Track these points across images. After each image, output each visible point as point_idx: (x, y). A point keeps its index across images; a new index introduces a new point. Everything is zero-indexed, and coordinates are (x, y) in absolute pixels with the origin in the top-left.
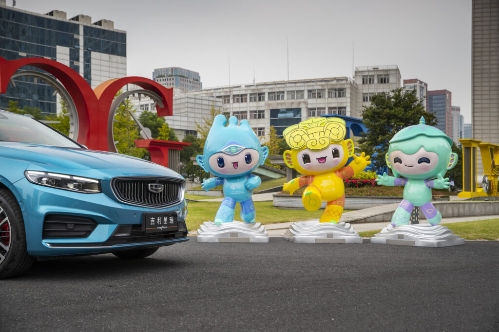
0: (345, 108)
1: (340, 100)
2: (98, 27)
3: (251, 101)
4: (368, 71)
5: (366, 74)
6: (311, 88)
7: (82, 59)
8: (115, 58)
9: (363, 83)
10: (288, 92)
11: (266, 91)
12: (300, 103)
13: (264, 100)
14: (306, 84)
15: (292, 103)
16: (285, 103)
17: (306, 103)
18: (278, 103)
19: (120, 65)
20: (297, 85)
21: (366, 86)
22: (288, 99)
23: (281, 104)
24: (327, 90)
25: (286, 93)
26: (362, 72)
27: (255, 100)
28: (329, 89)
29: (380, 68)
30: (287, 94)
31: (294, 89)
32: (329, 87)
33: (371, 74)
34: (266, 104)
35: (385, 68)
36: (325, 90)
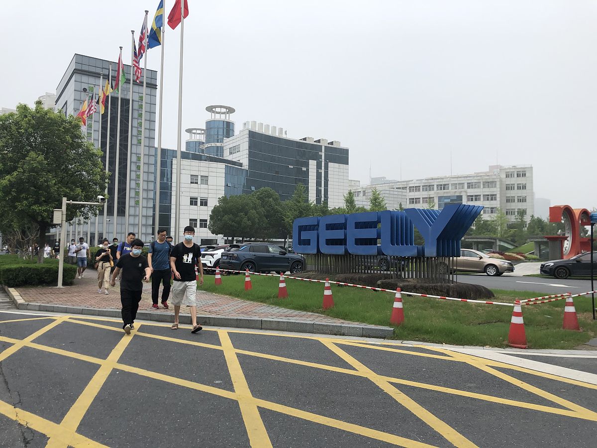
0: (496, 195)
1: (492, 189)
2: (330, 146)
3: (423, 191)
4: (510, 169)
5: (508, 171)
6: (469, 182)
7: (323, 168)
8: (342, 166)
9: (506, 177)
10: (452, 184)
11: (435, 184)
12: (461, 192)
13: (433, 190)
14: (466, 179)
15: (456, 192)
16: (450, 192)
17: (466, 192)
18: (444, 192)
19: (345, 171)
20: (459, 179)
21: (508, 179)
22: (452, 189)
23: (447, 193)
24: (482, 183)
25: (450, 185)
26: (505, 169)
27: (426, 190)
28: (483, 182)
29: (518, 167)
30: (452, 186)
31: (456, 182)
32: (484, 181)
33: (512, 170)
34: (435, 193)
35: (523, 167)
36: (480, 182)
